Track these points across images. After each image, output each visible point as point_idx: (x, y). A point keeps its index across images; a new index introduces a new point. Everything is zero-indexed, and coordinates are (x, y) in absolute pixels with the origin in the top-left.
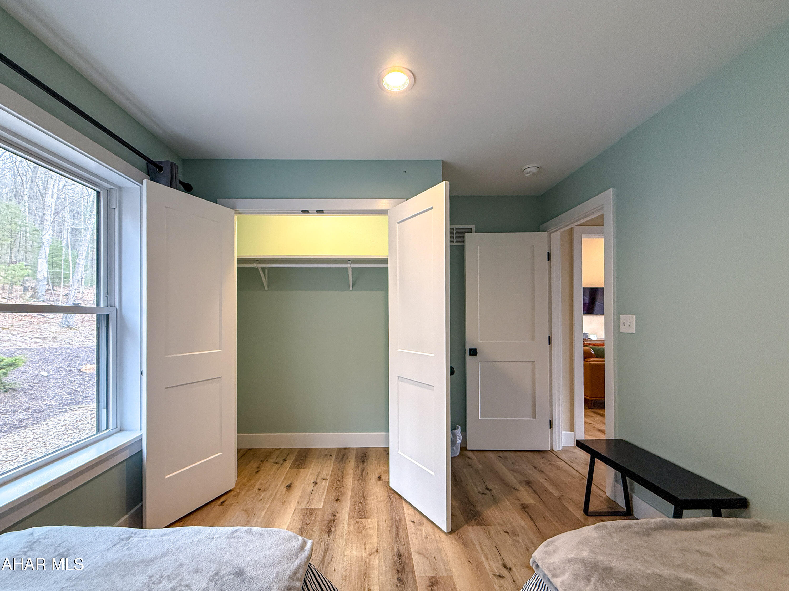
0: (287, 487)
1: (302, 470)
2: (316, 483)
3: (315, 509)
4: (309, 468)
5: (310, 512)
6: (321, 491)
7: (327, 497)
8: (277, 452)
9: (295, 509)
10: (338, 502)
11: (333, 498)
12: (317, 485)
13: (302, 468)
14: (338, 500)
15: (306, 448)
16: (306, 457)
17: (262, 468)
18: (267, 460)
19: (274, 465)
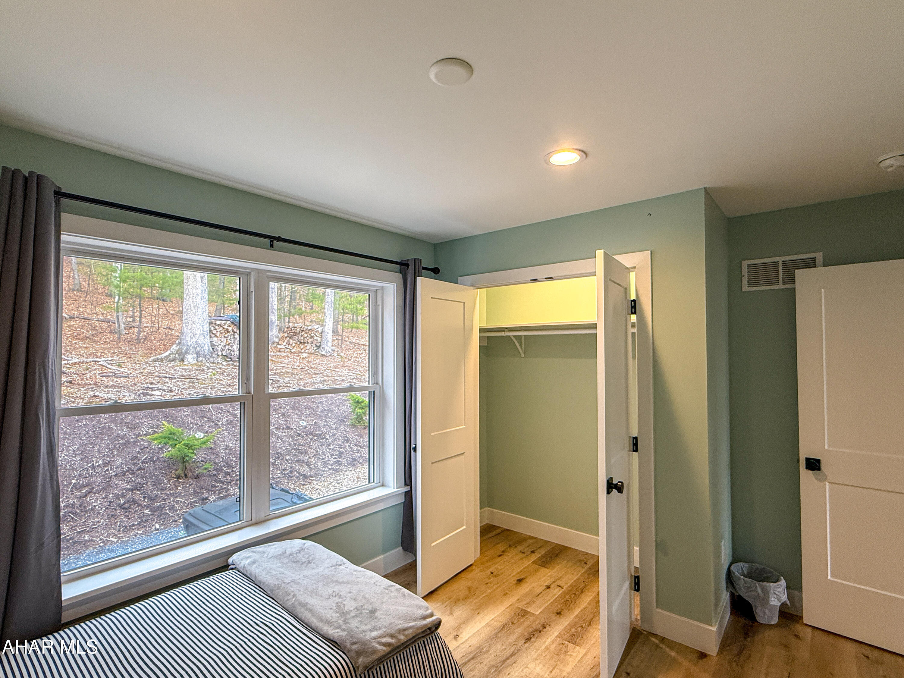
0: (518, 580)
1: (544, 569)
2: (548, 587)
3: (529, 612)
4: (552, 570)
5: (523, 613)
6: (547, 598)
7: (550, 607)
8: (531, 541)
9: (511, 605)
10: (558, 616)
11: (556, 609)
12: (548, 590)
13: (544, 567)
14: (559, 613)
15: (564, 546)
16: (557, 555)
17: (506, 554)
18: (516, 547)
19: (521, 554)
